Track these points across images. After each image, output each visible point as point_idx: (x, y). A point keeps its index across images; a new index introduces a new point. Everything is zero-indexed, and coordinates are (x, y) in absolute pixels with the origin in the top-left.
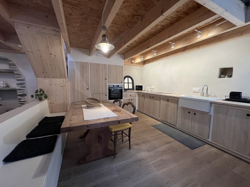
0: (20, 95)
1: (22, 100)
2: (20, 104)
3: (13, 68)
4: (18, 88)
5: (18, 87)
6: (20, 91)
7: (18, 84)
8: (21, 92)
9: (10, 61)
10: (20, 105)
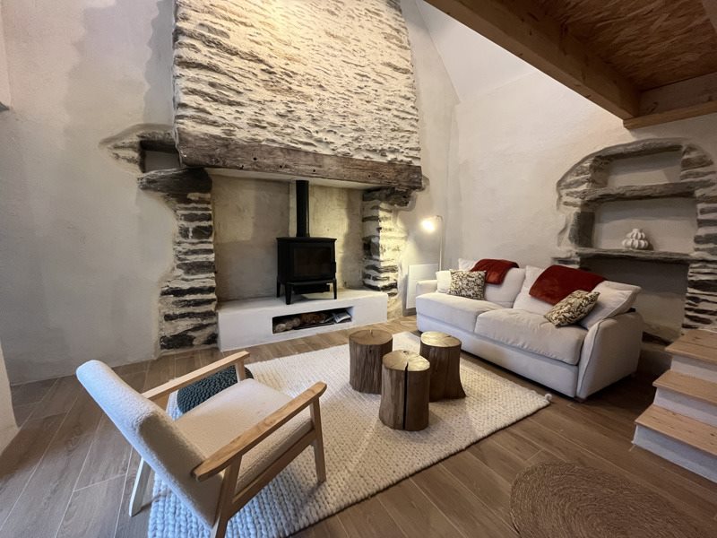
0: (697, 285)
1: (702, 306)
2: (687, 316)
3: (698, 175)
4: (695, 255)
5: (697, 250)
6: (705, 267)
7: (698, 240)
8: (706, 271)
9: (691, 149)
10: (687, 321)
